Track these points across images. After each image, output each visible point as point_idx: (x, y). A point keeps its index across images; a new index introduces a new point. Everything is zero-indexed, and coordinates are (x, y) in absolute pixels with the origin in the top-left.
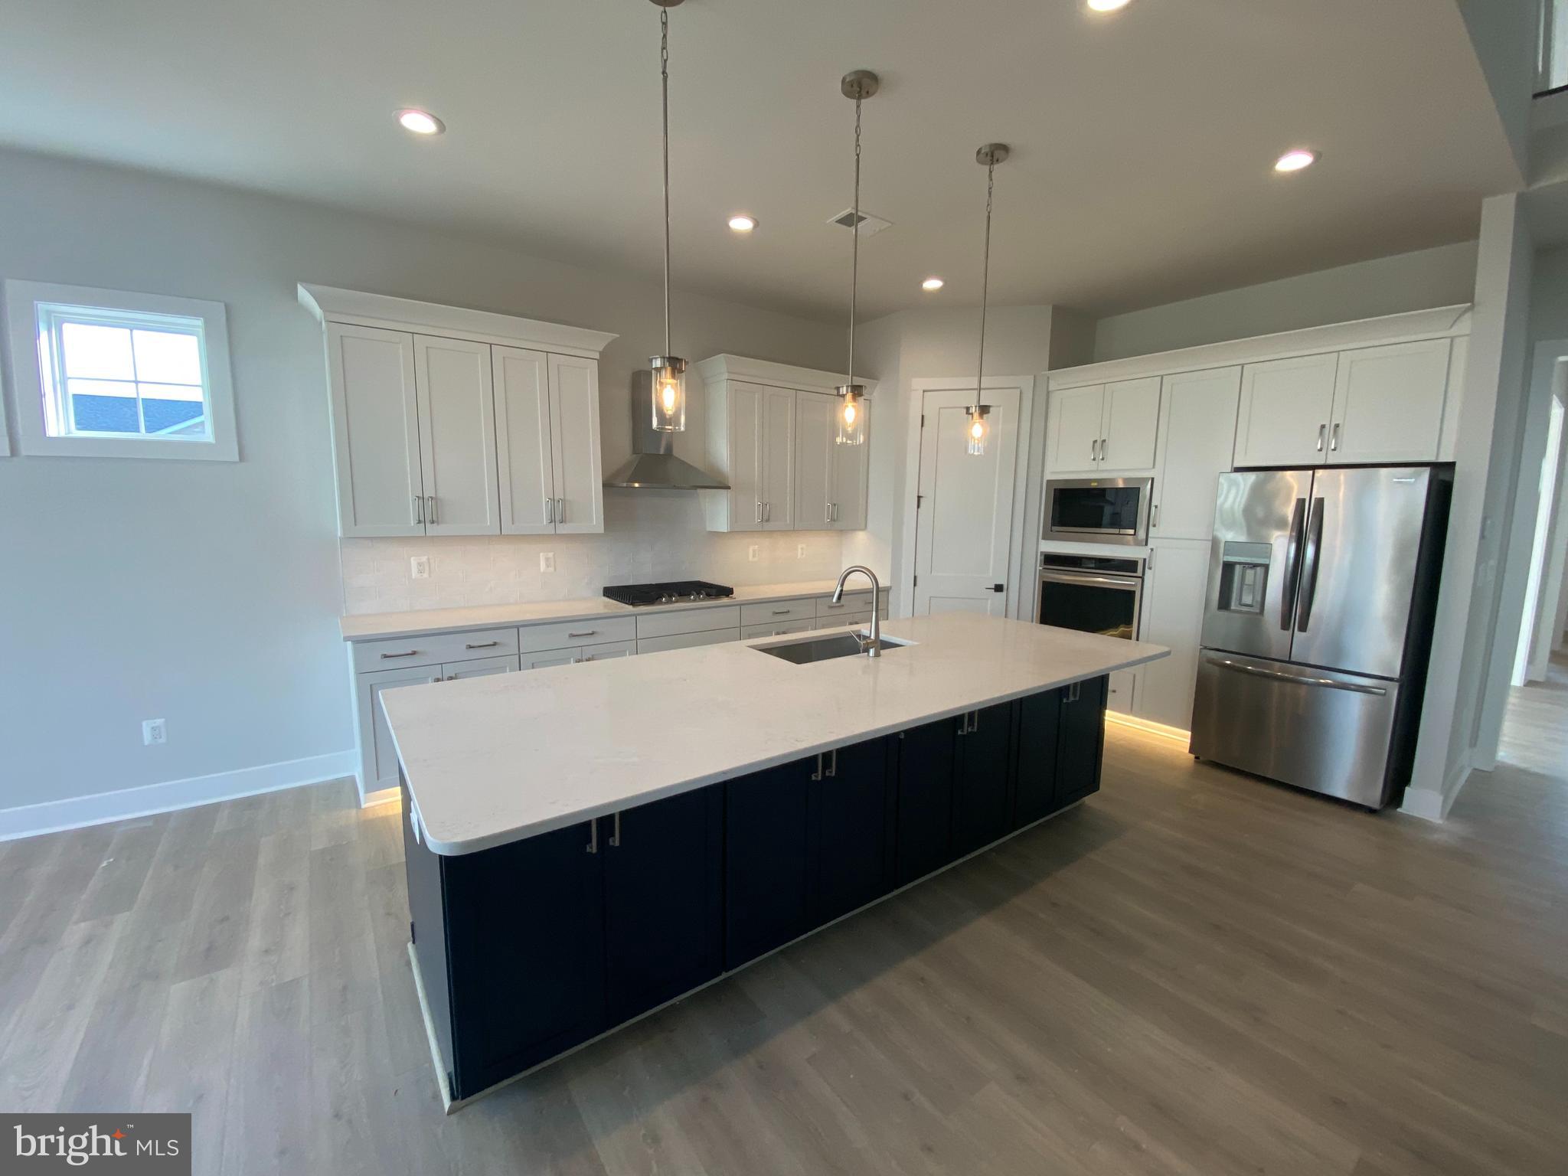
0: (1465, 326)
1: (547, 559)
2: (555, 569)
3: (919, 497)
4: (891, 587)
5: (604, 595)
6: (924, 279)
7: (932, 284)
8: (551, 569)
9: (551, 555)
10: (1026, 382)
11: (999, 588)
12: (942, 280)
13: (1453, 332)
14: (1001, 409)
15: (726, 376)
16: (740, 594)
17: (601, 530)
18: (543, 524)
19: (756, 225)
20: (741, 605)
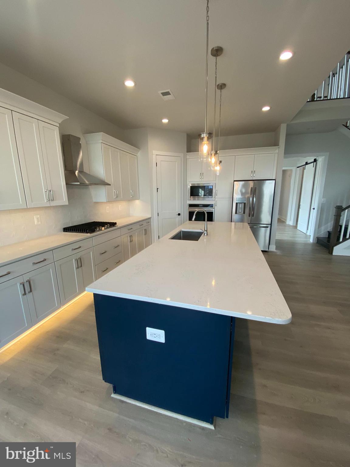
0: (277, 151)
1: (38, 219)
2: (41, 222)
3: (157, 189)
4: (151, 217)
5: (64, 231)
6: (163, 119)
7: (165, 121)
8: (40, 223)
9: (38, 216)
10: (182, 155)
11: (179, 214)
12: (168, 119)
13: (275, 152)
14: (177, 163)
15: (101, 141)
16: (119, 224)
17: (67, 203)
18: (45, 202)
19: (135, 85)
20: (120, 228)
